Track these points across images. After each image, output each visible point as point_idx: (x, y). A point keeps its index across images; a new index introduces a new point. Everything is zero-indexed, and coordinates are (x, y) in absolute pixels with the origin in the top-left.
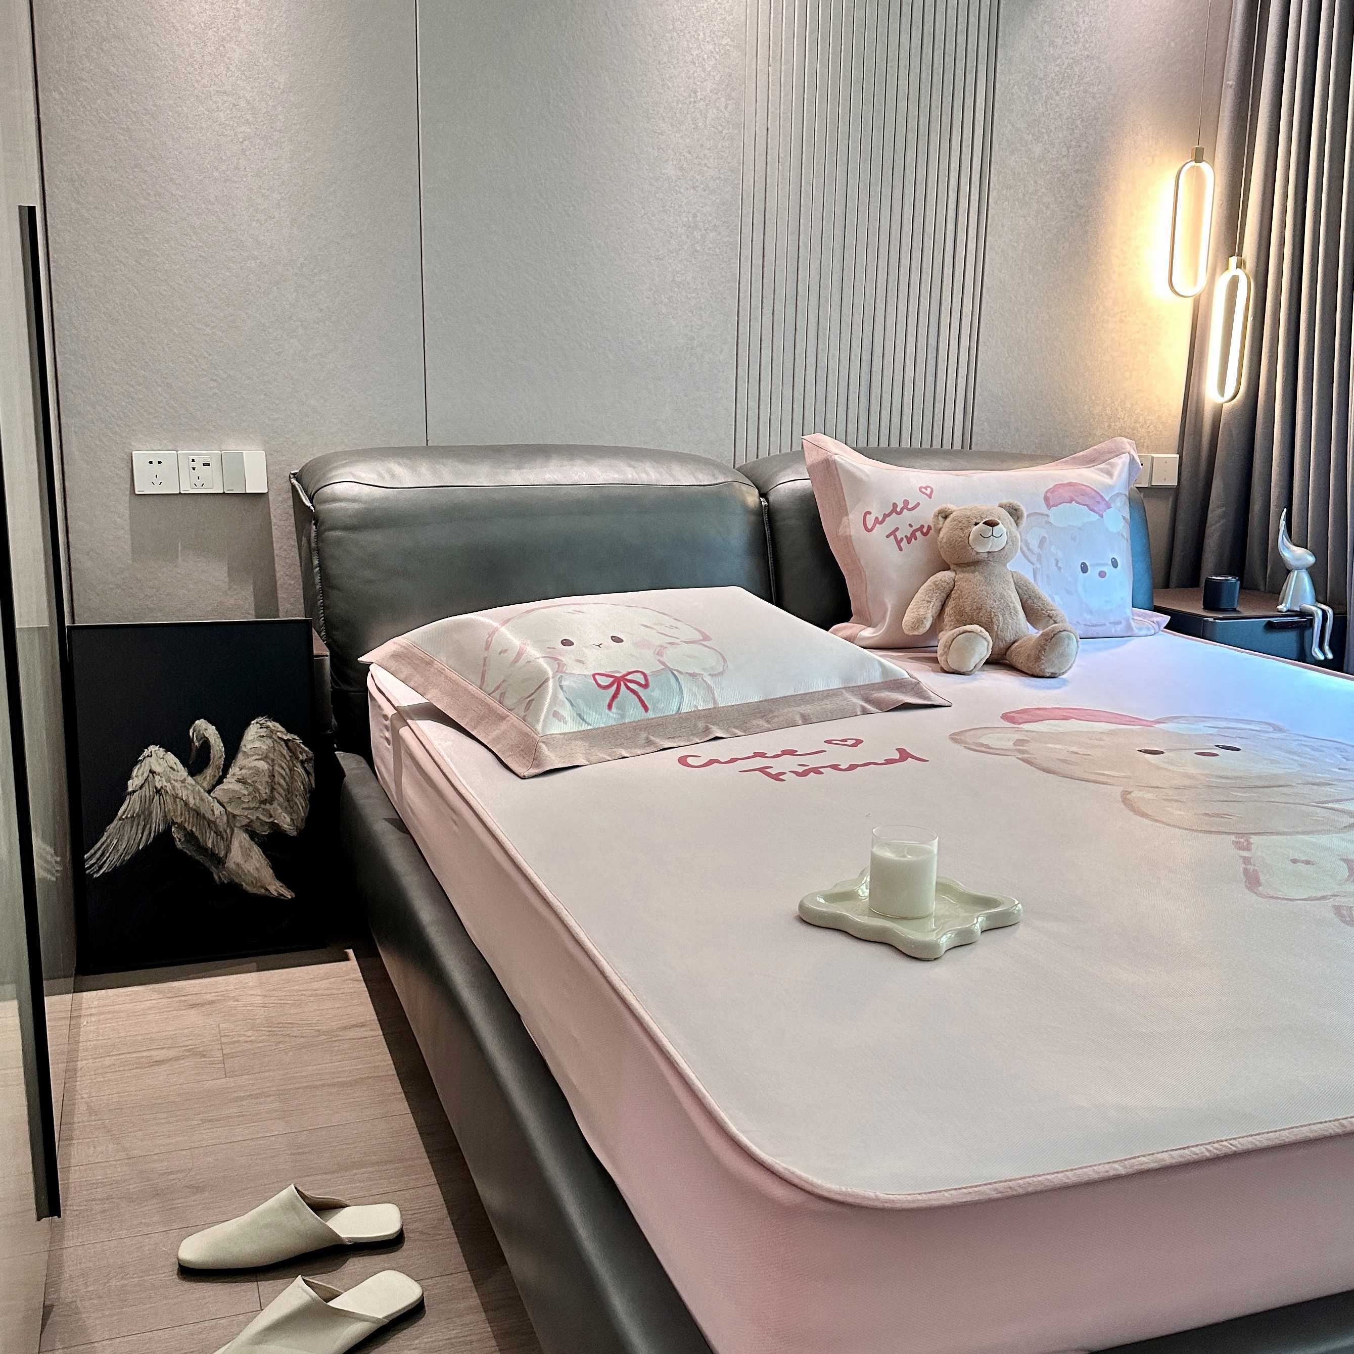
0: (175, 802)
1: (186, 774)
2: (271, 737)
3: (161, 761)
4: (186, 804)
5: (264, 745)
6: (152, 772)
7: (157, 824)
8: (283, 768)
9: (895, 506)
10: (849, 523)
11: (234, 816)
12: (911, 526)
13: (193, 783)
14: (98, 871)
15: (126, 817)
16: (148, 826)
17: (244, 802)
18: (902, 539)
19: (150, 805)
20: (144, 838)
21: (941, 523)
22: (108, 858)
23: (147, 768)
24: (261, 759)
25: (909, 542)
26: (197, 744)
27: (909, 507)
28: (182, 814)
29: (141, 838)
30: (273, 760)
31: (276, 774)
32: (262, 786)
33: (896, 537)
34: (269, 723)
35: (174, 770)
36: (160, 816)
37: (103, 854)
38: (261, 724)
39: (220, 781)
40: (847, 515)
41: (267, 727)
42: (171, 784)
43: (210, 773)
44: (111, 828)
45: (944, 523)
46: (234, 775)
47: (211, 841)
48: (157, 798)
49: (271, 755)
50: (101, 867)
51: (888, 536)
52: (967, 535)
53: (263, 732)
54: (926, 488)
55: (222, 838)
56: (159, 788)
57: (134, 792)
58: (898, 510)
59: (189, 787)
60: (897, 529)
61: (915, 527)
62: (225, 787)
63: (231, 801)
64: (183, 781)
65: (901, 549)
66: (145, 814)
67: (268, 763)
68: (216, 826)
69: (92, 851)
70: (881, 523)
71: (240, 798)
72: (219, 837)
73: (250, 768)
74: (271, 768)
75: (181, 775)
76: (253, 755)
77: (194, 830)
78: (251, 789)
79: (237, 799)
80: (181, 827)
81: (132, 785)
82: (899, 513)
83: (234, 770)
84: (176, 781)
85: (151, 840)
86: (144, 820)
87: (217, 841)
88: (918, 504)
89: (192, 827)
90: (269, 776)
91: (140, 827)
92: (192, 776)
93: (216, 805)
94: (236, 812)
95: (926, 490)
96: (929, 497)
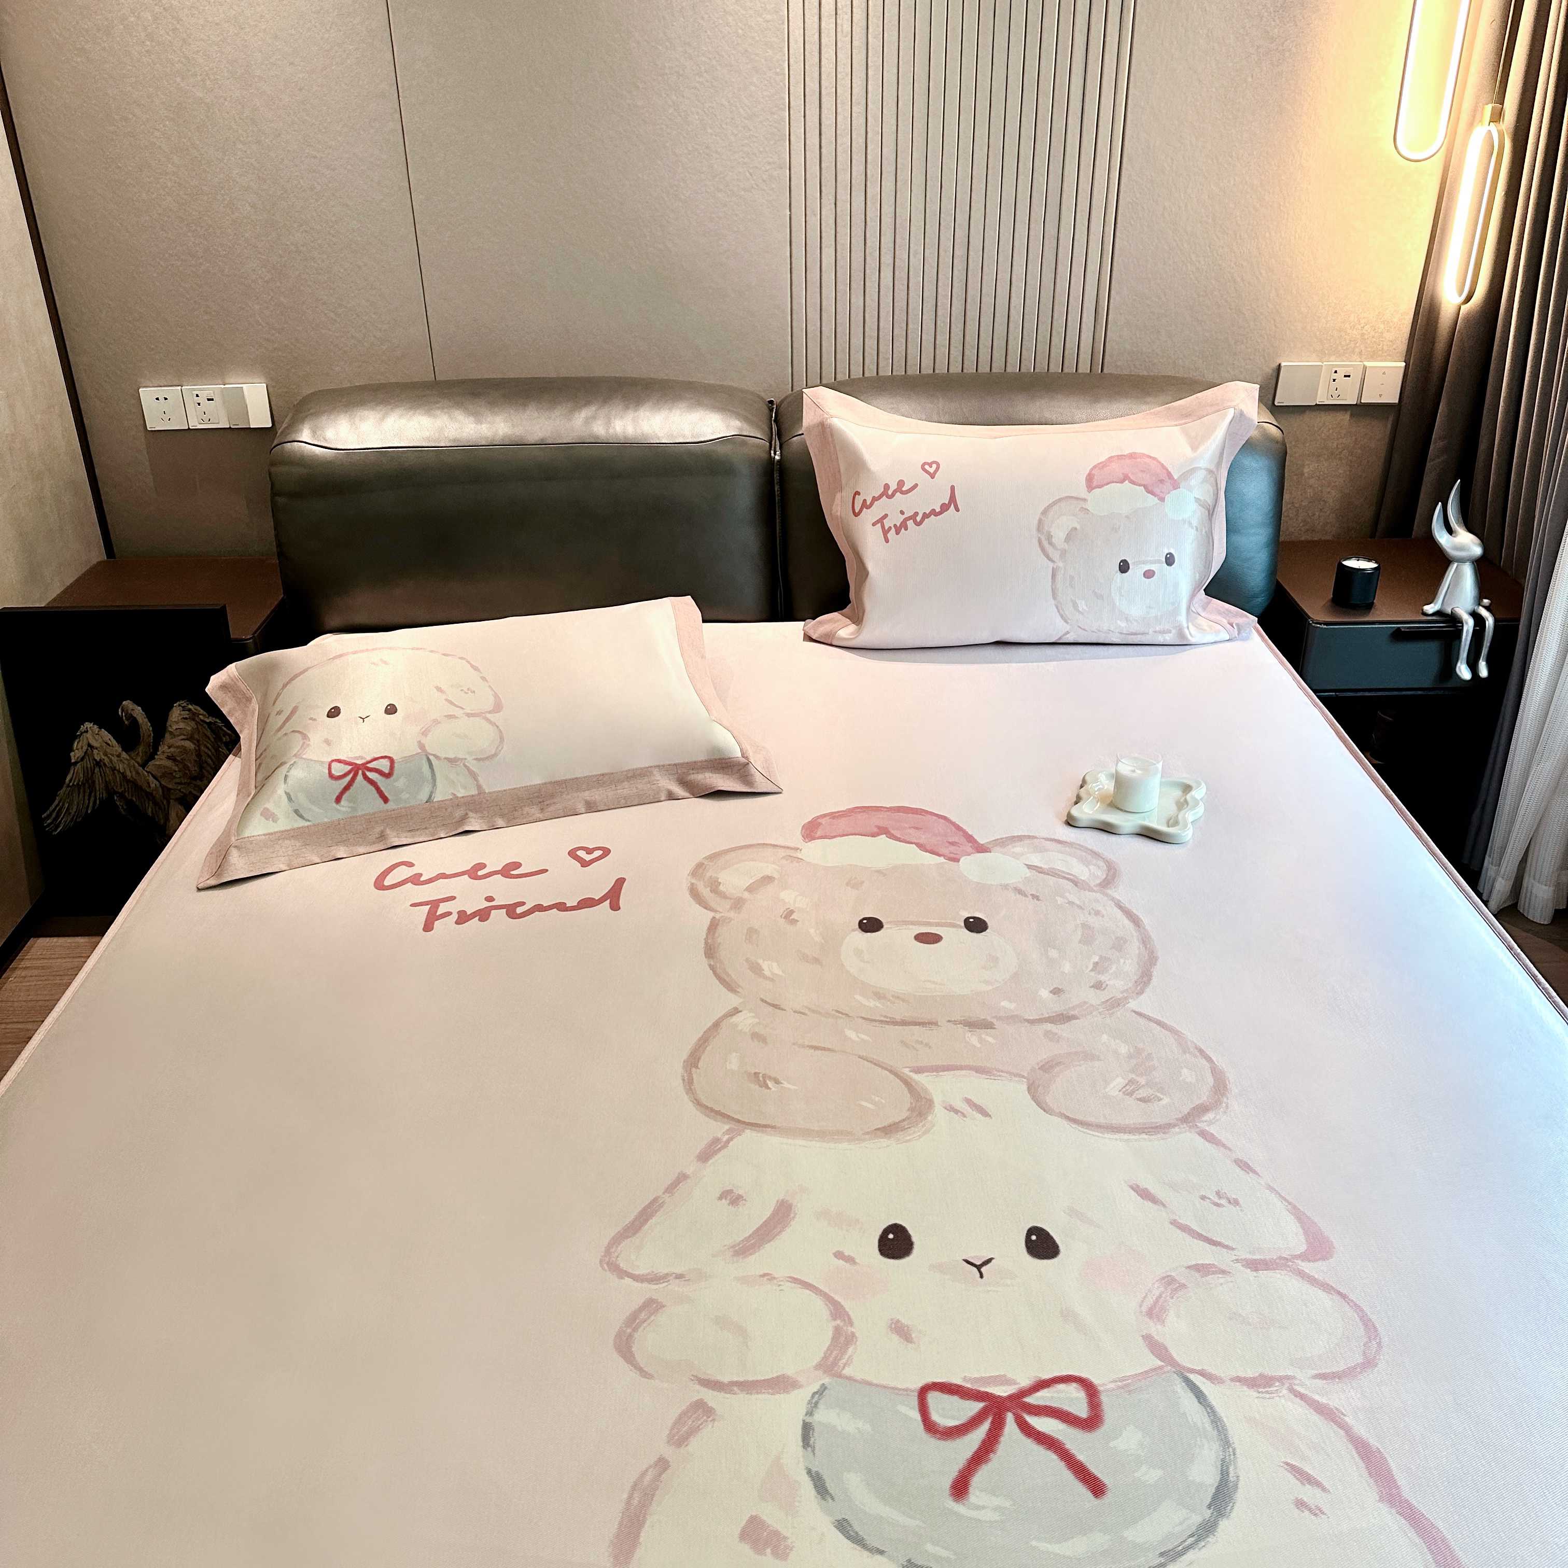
0: (114, 773)
1: (121, 749)
2: (194, 720)
3: (97, 737)
4: (124, 775)
5: (188, 727)
6: (89, 745)
7: (100, 792)
8: (208, 748)
9: (887, 487)
10: (840, 502)
11: (169, 789)
12: (902, 513)
13: (128, 758)
14: (56, 830)
15: (73, 784)
16: (93, 794)
17: (175, 777)
18: (890, 528)
19: (92, 775)
20: (91, 804)
22: (62, 819)
23: (85, 742)
24: (187, 739)
25: (897, 533)
26: (126, 722)
27: (905, 489)
28: (121, 785)
29: (89, 803)
30: (198, 741)
31: (203, 754)
32: (191, 763)
34: (190, 706)
35: (109, 745)
36: (102, 786)
37: (58, 816)
38: (183, 707)
39: (151, 757)
40: (840, 490)
41: (190, 710)
42: (109, 757)
43: (141, 749)
44: (61, 792)
46: (163, 752)
47: (150, 809)
48: (97, 770)
49: (196, 736)
50: (58, 826)
51: (874, 524)
53: (186, 714)
54: (930, 465)
55: (160, 808)
56: (98, 760)
57: (76, 763)
58: (890, 492)
59: (126, 762)
60: (886, 516)
61: (906, 516)
62: (157, 763)
63: (164, 775)
64: (119, 756)
65: (887, 541)
66: (88, 783)
67: (195, 744)
68: (154, 798)
69: (48, 812)
70: (869, 506)
71: (171, 774)
72: (157, 807)
73: (178, 747)
74: (197, 748)
75: (116, 751)
76: (178, 736)
77: (134, 799)
78: (181, 766)
79: (168, 774)
80: (122, 796)
81: (75, 755)
82: (890, 497)
83: (163, 748)
84: (113, 755)
85: (97, 806)
86: (89, 788)
87: (156, 811)
88: (916, 486)
89: (132, 796)
90: (196, 755)
91: (87, 794)
92: (126, 752)
93: (151, 778)
94: (170, 786)
95: (931, 467)
96: (932, 476)
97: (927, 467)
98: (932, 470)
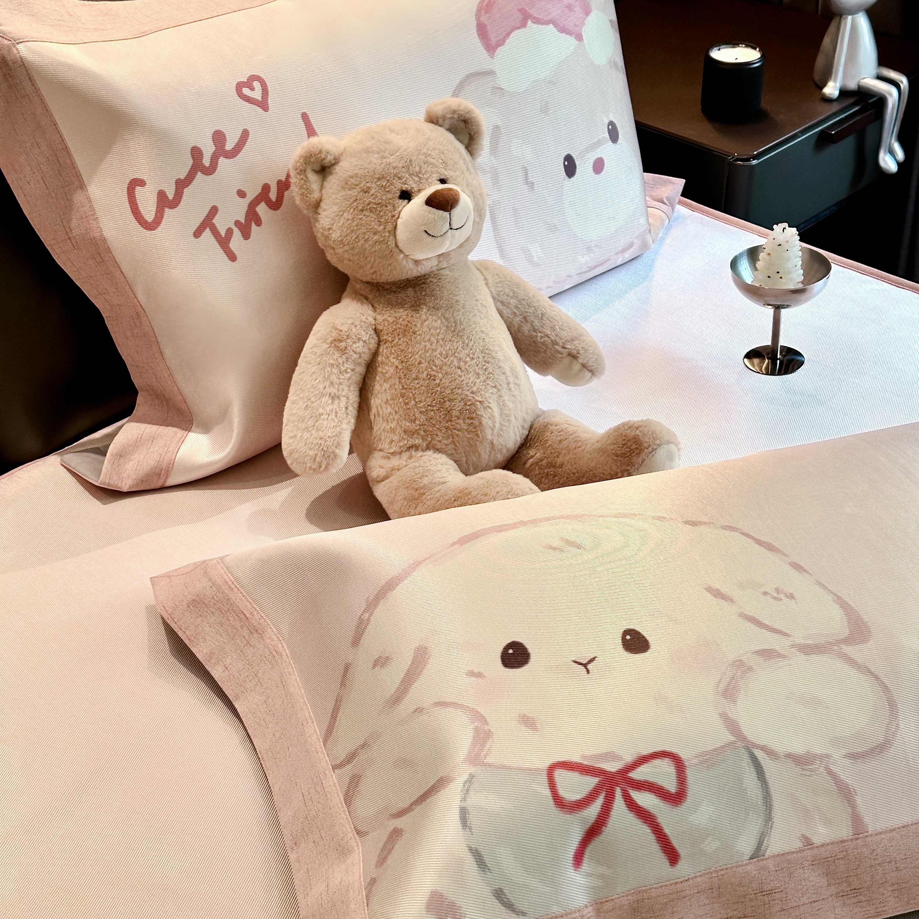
9: (196, 153)
10: (91, 207)
12: (241, 194)
18: (230, 232)
21: (315, 186)
25: (246, 235)
27: (229, 146)
33: (215, 232)
40: (82, 186)
45: (322, 187)
51: (197, 234)
52: (390, 227)
54: (249, 84)
58: (206, 162)
60: (214, 211)
61: (250, 197)
65: (232, 257)
70: (175, 203)
82: (210, 171)
88: (245, 135)
95: (252, 89)
96: (263, 105)
97: (246, 91)
98: (257, 94)
